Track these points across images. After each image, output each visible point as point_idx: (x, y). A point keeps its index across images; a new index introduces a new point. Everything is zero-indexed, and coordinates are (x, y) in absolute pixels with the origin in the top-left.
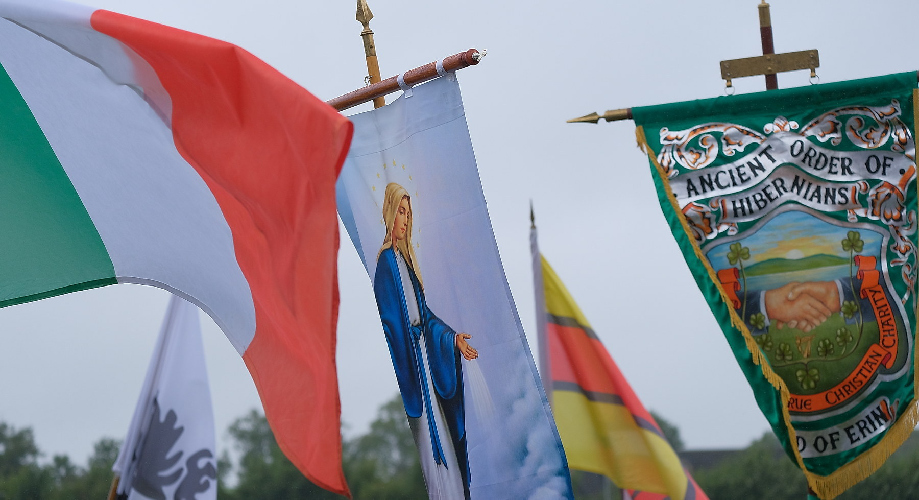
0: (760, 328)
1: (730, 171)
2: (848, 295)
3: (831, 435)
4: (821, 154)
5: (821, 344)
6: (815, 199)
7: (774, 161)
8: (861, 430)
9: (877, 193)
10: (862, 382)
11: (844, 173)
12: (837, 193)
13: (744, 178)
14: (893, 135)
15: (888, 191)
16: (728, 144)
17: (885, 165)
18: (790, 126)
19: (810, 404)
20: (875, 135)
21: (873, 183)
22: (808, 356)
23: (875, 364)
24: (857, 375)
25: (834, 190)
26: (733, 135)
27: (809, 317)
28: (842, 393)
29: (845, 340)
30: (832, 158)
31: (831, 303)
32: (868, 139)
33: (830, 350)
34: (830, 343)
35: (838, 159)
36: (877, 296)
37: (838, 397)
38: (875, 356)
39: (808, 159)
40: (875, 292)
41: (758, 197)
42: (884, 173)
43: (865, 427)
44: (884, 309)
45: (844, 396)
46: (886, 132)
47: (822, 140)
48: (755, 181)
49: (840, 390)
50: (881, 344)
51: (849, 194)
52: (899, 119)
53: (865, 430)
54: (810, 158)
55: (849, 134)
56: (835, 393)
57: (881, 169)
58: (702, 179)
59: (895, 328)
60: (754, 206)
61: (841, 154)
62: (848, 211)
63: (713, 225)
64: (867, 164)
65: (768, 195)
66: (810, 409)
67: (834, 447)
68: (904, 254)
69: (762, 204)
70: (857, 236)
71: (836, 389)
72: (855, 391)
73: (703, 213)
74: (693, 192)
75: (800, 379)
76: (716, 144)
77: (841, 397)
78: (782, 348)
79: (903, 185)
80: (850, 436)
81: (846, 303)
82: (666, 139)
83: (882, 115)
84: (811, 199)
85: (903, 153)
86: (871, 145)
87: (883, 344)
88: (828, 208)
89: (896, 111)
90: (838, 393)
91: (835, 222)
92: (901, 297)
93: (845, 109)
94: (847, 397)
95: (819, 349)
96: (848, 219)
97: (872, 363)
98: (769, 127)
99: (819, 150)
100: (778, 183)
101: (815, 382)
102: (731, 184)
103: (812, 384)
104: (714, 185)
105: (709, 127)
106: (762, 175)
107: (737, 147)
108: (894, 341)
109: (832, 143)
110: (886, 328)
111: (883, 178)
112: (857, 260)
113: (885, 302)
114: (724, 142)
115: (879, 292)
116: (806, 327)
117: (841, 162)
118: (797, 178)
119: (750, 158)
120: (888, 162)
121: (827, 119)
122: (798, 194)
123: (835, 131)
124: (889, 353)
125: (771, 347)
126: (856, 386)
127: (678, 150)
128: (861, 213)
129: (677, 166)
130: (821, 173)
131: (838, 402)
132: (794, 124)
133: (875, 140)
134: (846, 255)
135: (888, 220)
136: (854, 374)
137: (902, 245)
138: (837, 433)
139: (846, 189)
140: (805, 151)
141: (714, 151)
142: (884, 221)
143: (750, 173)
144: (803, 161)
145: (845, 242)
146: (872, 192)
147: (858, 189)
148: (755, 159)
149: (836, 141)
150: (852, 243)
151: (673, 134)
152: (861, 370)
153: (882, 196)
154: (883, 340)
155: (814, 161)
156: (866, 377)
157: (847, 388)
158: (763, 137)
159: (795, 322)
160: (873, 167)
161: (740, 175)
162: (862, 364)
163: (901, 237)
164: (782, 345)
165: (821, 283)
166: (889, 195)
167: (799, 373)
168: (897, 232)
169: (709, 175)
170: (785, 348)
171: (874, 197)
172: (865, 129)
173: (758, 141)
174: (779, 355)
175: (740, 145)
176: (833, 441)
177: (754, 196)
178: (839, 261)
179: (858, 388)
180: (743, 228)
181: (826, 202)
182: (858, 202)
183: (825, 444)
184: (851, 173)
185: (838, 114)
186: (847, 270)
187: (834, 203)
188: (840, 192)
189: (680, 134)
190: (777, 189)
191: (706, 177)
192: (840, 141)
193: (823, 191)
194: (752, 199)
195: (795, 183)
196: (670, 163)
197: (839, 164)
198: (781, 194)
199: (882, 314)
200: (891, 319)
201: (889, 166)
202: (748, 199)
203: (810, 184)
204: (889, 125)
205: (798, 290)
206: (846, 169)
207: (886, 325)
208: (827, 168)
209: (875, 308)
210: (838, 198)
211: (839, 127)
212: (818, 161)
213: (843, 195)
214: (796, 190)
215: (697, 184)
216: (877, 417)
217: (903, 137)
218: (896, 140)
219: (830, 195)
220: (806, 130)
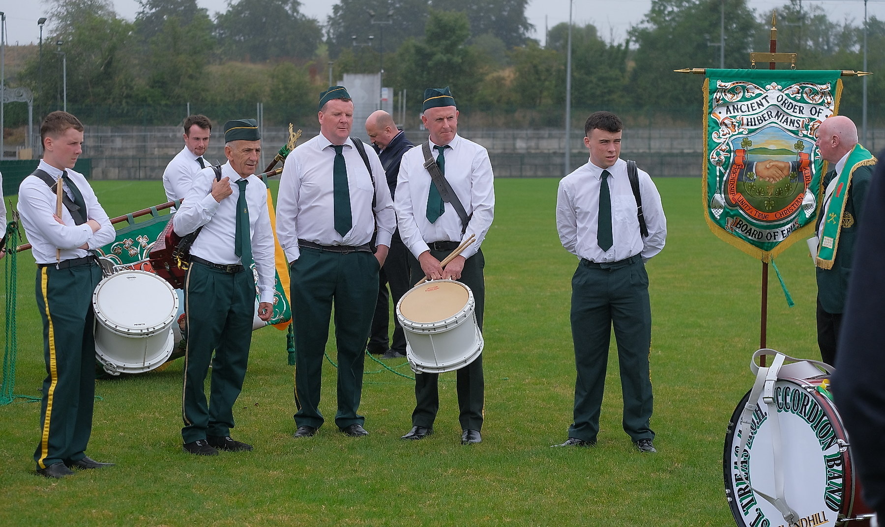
0: (751, 179)
1: (747, 105)
2: (794, 169)
3: (774, 233)
4: (791, 103)
5: (778, 189)
6: (785, 123)
7: (768, 103)
8: (788, 232)
9: (814, 124)
10: (793, 210)
11: (799, 113)
12: (795, 122)
13: (754, 108)
14: (825, 99)
16: (748, 92)
17: (819, 112)
19: (768, 217)
20: (817, 98)
21: (812, 120)
22: (771, 195)
25: (794, 120)
26: (751, 88)
27: (774, 177)
28: (783, 214)
29: (788, 190)
30: (795, 105)
31: (785, 172)
32: (813, 99)
33: (781, 193)
34: (782, 190)
35: (798, 106)
36: (806, 172)
38: (800, 199)
39: (784, 104)
40: (806, 169)
41: (759, 118)
42: (818, 116)
44: (808, 178)
46: (822, 97)
47: (792, 96)
48: (758, 110)
50: (804, 194)
51: (801, 123)
52: (828, 91)
54: (785, 103)
55: (805, 95)
57: (817, 113)
58: (733, 106)
60: (757, 123)
61: (799, 104)
62: (799, 131)
63: (736, 128)
64: (811, 111)
65: (764, 118)
66: (767, 219)
67: (775, 239)
69: (761, 122)
70: (802, 143)
71: (780, 211)
72: (789, 214)
73: (733, 122)
74: (729, 112)
75: (765, 205)
76: (742, 91)
80: (783, 234)
81: (792, 172)
82: (719, 86)
83: (821, 89)
84: (783, 123)
85: (828, 108)
86: (814, 102)
88: (791, 128)
89: (828, 88)
90: (781, 213)
91: (793, 135)
93: (804, 84)
94: (785, 216)
95: (777, 192)
96: (799, 134)
97: (799, 202)
98: (768, 87)
99: (790, 101)
100: (769, 113)
102: (747, 111)
103: (771, 208)
104: (739, 110)
105: (740, 83)
106: (762, 108)
107: (752, 94)
109: (797, 99)
112: (800, 154)
113: (809, 174)
114: (746, 91)
115: (808, 169)
116: (772, 181)
118: (778, 112)
119: (757, 100)
120: (821, 111)
121: (795, 87)
122: (778, 119)
123: (798, 93)
125: (755, 189)
127: (725, 92)
128: (805, 132)
129: (723, 99)
130: (790, 112)
131: (781, 218)
132: (779, 87)
133: (816, 100)
134: (795, 151)
135: (817, 138)
136: (790, 206)
138: (778, 232)
139: (800, 121)
140: (784, 100)
141: (741, 94)
142: (815, 138)
143: (756, 107)
144: (782, 105)
145: (796, 145)
146: (812, 123)
147: (805, 121)
148: (760, 101)
149: (798, 97)
150: (799, 146)
151: (723, 84)
152: (793, 204)
153: (815, 126)
155: (787, 105)
156: (795, 208)
157: (786, 212)
158: (765, 91)
159: (768, 178)
160: (813, 112)
161: (752, 107)
162: (794, 201)
164: (760, 188)
165: (783, 162)
167: (766, 202)
169: (737, 106)
170: (761, 190)
171: (812, 126)
172: (812, 94)
173: (762, 93)
174: (758, 193)
175: (753, 93)
176: (775, 236)
177: (757, 118)
178: (793, 153)
179: (791, 212)
180: (751, 131)
181: (790, 125)
182: (804, 127)
183: (771, 236)
184: (802, 113)
185: (801, 86)
186: (794, 158)
187: (793, 126)
189: (726, 84)
190: (768, 115)
191: (736, 106)
192: (800, 98)
193: (789, 120)
194: (756, 120)
195: (777, 114)
196: (720, 97)
197: (798, 108)
198: (770, 118)
199: (807, 180)
201: (821, 113)
202: (754, 118)
203: (784, 116)
204: (824, 94)
205: (771, 164)
206: (801, 111)
208: (793, 109)
209: (805, 176)
210: (796, 124)
211: (800, 91)
212: (789, 106)
213: (798, 123)
214: (777, 117)
215: (731, 108)
217: (829, 100)
218: (826, 102)
219: (792, 122)
220: (785, 90)
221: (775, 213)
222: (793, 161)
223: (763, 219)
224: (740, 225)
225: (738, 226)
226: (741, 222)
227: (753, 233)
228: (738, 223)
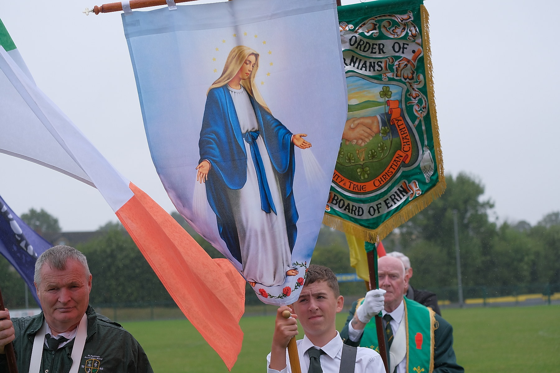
2: (384, 124)
3: (377, 205)
4: (367, 43)
5: (370, 152)
6: (364, 69)
8: (393, 200)
9: (399, 64)
10: (392, 172)
11: (380, 53)
12: (376, 64)
14: (409, 31)
15: (406, 63)
17: (404, 48)
18: (349, 27)
19: (365, 188)
20: (398, 31)
21: (397, 58)
22: (363, 160)
23: (399, 161)
24: (390, 168)
25: (374, 63)
27: (363, 137)
28: (382, 180)
29: (383, 149)
30: (373, 44)
31: (375, 129)
32: (394, 32)
33: (375, 156)
34: (375, 152)
35: (376, 44)
36: (400, 123)
37: (380, 182)
38: (399, 157)
39: (359, 46)
40: (399, 120)
42: (403, 53)
43: (395, 198)
44: (403, 130)
45: (383, 182)
46: (404, 29)
47: (367, 35)
49: (381, 178)
50: (402, 150)
51: (383, 65)
52: (411, 22)
53: (395, 200)
54: (361, 45)
55: (383, 30)
56: (378, 180)
57: (402, 50)
59: (410, 140)
61: (378, 42)
62: (382, 75)
64: (393, 47)
66: (366, 190)
67: (379, 212)
68: (415, 99)
70: (388, 89)
71: (379, 178)
72: (389, 178)
75: (359, 174)
77: (382, 182)
78: (349, 156)
79: (414, 59)
80: (387, 204)
81: (383, 128)
83: (402, 19)
84: (361, 69)
85: (414, 41)
86: (396, 36)
87: (403, 150)
88: (372, 74)
89: (410, 18)
90: (380, 180)
91: (376, 81)
92: (413, 122)
93: (380, 17)
94: (385, 181)
95: (369, 156)
96: (383, 79)
97: (398, 161)
99: (366, 41)
101: (368, 174)
103: (366, 176)
108: (410, 147)
109: (374, 36)
110: (405, 141)
111: (403, 55)
112: (388, 103)
113: (404, 126)
115: (401, 120)
116: (361, 143)
117: (378, 46)
118: (353, 57)
120: (406, 46)
121: (369, 24)
122: (354, 66)
123: (374, 29)
124: (407, 155)
125: (343, 155)
126: (390, 175)
128: (390, 75)
130: (368, 54)
131: (380, 185)
132: (351, 26)
133: (398, 34)
134: (382, 100)
135: (405, 79)
136: (388, 169)
137: (414, 94)
138: (380, 204)
139: (381, 62)
140: (358, 42)
142: (403, 80)
144: (357, 48)
145: (381, 93)
146: (396, 63)
147: (388, 62)
149: (376, 34)
150: (385, 93)
152: (392, 165)
153: (402, 66)
154: (404, 147)
155: (363, 47)
156: (394, 169)
157: (384, 177)
159: (355, 141)
160: (397, 49)
162: (392, 162)
163: (413, 89)
165: (369, 117)
166: (406, 65)
167: (358, 170)
168: (411, 86)
170: (350, 155)
171: (398, 66)
172: (393, 26)
174: (348, 160)
176: (378, 209)
178: (378, 104)
179: (391, 176)
181: (370, 71)
182: (388, 69)
183: (375, 210)
184: (384, 53)
185: (376, 19)
186: (383, 109)
187: (374, 70)
188: (378, 64)
192: (378, 34)
193: (368, 64)
195: (352, 60)
197: (377, 47)
199: (402, 133)
200: (407, 135)
201: (406, 48)
203: (360, 60)
204: (406, 25)
205: (356, 122)
206: (381, 51)
207: (405, 139)
208: (370, 50)
209: (398, 129)
210: (377, 67)
211: (377, 27)
212: (365, 47)
213: (380, 66)
214: (352, 64)
216: (401, 192)
217: (414, 32)
218: (410, 34)
219: (372, 66)
220: (358, 29)
221: (372, 182)
222: (382, 114)
223: (360, 191)
225: (335, 202)
226: (336, 198)
227: (352, 210)
228: (334, 199)
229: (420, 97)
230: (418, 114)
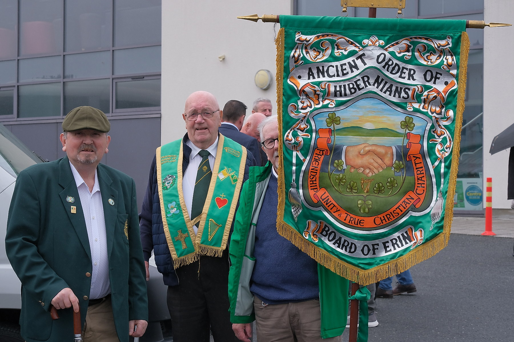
0: (340, 169)
1: (337, 66)
3: (373, 245)
4: (396, 64)
5: (377, 186)
6: (388, 93)
7: (365, 64)
8: (393, 245)
9: (428, 94)
10: (398, 214)
11: (409, 79)
12: (403, 90)
13: (345, 72)
14: (444, 59)
15: (435, 94)
16: (338, 49)
17: (436, 78)
18: (379, 43)
19: (363, 223)
20: (433, 58)
21: (427, 88)
22: (367, 192)
23: (409, 204)
24: (396, 209)
25: (401, 89)
26: (342, 43)
27: (371, 167)
28: (385, 219)
29: (392, 186)
30: (403, 68)
31: (387, 161)
32: (428, 59)
33: (381, 190)
34: (383, 186)
35: (407, 69)
36: (417, 161)
37: (382, 221)
38: (410, 199)
39: (387, 66)
40: (417, 158)
41: (351, 86)
42: (435, 83)
43: (396, 243)
44: (421, 169)
45: (386, 222)
46: (440, 56)
47: (399, 55)
48: (350, 75)
49: (384, 217)
50: (415, 192)
51: (410, 93)
52: (449, 49)
53: (395, 245)
54: (389, 66)
55: (417, 54)
56: (380, 218)
57: (433, 79)
58: (318, 68)
59: (425, 183)
60: (348, 92)
61: (410, 67)
62: (408, 103)
63: (321, 100)
64: (425, 75)
65: (358, 86)
66: (363, 226)
67: (374, 253)
68: (439, 137)
69: (353, 91)
70: (411, 121)
71: (381, 216)
72: (393, 219)
73: (315, 91)
74: (311, 77)
76: (330, 47)
77: (384, 221)
78: (351, 184)
79: (445, 92)
80: (385, 248)
81: (397, 162)
82: (298, 40)
83: (439, 45)
84: (385, 92)
85: (449, 72)
86: (429, 63)
87: (416, 191)
88: (395, 100)
89: (448, 44)
90: (383, 219)
91: (399, 109)
92: (433, 164)
93: (416, 38)
94: (388, 222)
95: (375, 189)
96: (407, 109)
97: (407, 203)
98: (366, 41)
99: (395, 61)
100: (366, 79)
101: (369, 209)
102: (336, 75)
103: (367, 210)
104: (326, 74)
105: (328, 35)
106: (356, 72)
107: (343, 51)
108: (424, 190)
109: (405, 59)
110: (420, 182)
111: (434, 86)
112: (408, 136)
113: (421, 165)
114: (336, 47)
115: (419, 158)
116: (369, 173)
117: (408, 71)
118: (378, 77)
119: (350, 60)
120: (438, 76)
121: (404, 43)
122: (377, 87)
123: (408, 51)
124: (419, 198)
125: (345, 183)
126: (395, 216)
127: (306, 48)
128: (416, 106)
129: (304, 58)
130: (396, 77)
131: (381, 224)
132: (381, 42)
133: (432, 61)
134: (402, 131)
135: (432, 113)
137: (439, 130)
138: (378, 245)
139: (409, 89)
140: (386, 61)
141: (329, 52)
142: (430, 113)
143: (348, 70)
144: (384, 67)
145: (403, 123)
146: (425, 93)
147: (417, 90)
148: (354, 61)
149: (408, 57)
150: (407, 124)
151: (304, 37)
152: (399, 206)
153: (431, 97)
154: (417, 189)
155: (391, 68)
156: (402, 211)
157: (388, 216)
158: (361, 48)
159: (362, 169)
160: (428, 78)
161: (342, 70)
162: (401, 202)
163: (439, 125)
164: (352, 182)
165: (383, 146)
166: (435, 97)
168: (437, 121)
169: (323, 67)
170: (353, 185)
171: (426, 97)
172: (427, 53)
173: (357, 49)
174: (349, 189)
175: (345, 51)
176: (374, 249)
177: (349, 85)
178: (396, 134)
180: (340, 104)
181: (394, 96)
182: (415, 98)
183: (369, 250)
184: (414, 80)
185: (411, 40)
187: (399, 97)
188: (405, 91)
189: (308, 37)
190: (364, 82)
191: (321, 68)
192: (410, 57)
193: (394, 88)
194: (347, 87)
195: (377, 81)
196: (299, 56)
197: (407, 72)
198: (366, 86)
199: (419, 172)
200: (423, 177)
201: (439, 78)
202: (345, 86)
203: (386, 83)
204: (442, 52)
205: (367, 149)
206: (411, 76)
207: (420, 180)
208: (399, 74)
210: (403, 94)
211: (410, 49)
212: (393, 69)
213: (406, 93)
214: (376, 85)
215: (315, 72)
216: (405, 238)
217: (450, 61)
218: (445, 63)
219: (398, 91)
220: (389, 47)
221: (373, 218)
222: (398, 146)
223: (357, 226)
224: (327, 232)
225: (324, 233)
226: (327, 229)
227: (343, 245)
228: (324, 230)
229: (445, 135)
230: (439, 154)
